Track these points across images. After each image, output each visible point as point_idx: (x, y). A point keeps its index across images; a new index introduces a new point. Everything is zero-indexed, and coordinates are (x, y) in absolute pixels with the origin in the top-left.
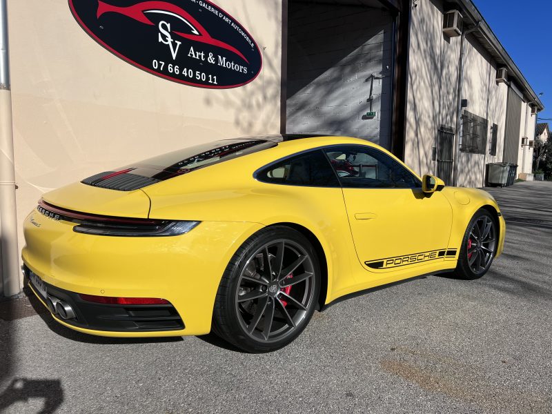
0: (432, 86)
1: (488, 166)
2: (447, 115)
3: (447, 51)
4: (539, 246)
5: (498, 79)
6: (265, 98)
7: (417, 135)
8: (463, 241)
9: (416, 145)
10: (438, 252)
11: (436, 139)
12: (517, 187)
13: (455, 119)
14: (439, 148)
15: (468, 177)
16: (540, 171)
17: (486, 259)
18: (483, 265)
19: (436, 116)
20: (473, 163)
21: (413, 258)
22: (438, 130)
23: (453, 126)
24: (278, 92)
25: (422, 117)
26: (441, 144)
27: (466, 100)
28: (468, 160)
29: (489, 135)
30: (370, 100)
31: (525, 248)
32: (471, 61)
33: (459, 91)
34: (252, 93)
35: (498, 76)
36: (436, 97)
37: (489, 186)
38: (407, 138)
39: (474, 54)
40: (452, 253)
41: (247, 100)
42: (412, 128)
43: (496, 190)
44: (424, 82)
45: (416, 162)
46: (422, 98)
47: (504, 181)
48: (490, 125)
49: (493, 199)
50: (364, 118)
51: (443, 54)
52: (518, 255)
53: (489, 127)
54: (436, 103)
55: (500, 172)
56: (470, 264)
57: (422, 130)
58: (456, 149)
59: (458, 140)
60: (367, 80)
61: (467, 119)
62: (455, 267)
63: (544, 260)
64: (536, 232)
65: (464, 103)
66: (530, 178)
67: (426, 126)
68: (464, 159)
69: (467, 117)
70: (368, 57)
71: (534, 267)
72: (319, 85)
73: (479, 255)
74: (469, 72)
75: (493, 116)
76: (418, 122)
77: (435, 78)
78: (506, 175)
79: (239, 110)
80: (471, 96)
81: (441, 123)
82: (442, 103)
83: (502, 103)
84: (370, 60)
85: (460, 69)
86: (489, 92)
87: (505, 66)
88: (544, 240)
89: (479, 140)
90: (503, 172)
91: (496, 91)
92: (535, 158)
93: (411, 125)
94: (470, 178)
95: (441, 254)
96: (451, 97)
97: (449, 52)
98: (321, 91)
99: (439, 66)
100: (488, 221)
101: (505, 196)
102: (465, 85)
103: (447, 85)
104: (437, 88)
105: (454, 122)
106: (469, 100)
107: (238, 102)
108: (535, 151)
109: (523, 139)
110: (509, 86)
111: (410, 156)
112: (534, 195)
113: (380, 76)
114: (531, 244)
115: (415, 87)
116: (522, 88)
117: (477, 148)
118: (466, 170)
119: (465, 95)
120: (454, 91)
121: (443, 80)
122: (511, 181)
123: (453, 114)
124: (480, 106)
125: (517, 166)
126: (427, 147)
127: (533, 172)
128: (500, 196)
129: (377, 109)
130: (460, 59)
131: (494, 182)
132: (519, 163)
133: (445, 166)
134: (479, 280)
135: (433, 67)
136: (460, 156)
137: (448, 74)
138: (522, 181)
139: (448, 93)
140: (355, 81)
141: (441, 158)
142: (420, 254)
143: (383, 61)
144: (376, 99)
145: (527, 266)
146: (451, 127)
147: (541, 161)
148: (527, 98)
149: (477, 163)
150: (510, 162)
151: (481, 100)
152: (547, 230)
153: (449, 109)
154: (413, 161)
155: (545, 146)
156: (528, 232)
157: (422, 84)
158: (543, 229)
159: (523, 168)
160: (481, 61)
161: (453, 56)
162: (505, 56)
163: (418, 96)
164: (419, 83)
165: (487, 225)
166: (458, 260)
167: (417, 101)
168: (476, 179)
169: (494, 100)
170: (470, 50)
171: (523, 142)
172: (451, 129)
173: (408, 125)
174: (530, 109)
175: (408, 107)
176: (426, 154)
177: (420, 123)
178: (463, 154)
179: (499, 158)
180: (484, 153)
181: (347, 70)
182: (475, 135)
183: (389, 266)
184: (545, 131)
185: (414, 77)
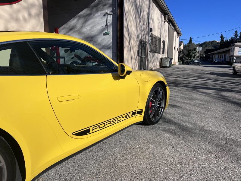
0: (136, 20)
1: (161, 59)
2: (143, 35)
3: (143, 4)
4: (184, 98)
5: (165, 20)
6: (30, 15)
7: (130, 44)
8: (146, 104)
9: (129, 49)
10: (131, 113)
11: (139, 46)
12: (172, 68)
13: (147, 37)
14: (140, 51)
15: (153, 64)
16: (181, 61)
17: (160, 112)
18: (158, 115)
19: (139, 35)
20: (155, 58)
21: (114, 121)
22: (140, 42)
23: (146, 40)
24: (40, 12)
25: (132, 35)
26: (141, 49)
27: (152, 29)
28: (153, 56)
29: (162, 45)
30: (106, 25)
31: (179, 100)
32: (153, 10)
33: (148, 24)
34: (19, 11)
35: (165, 19)
36: (138, 26)
37: (162, 68)
38: (125, 45)
39: (154, 7)
40: (140, 112)
41: (15, 15)
42: (127, 40)
43: (165, 69)
44: (132, 18)
45: (130, 57)
46: (131, 26)
47: (168, 65)
48: (162, 41)
49: (163, 76)
50: (104, 34)
51: (141, 5)
52: (176, 104)
53: (162, 42)
54: (138, 29)
55: (166, 62)
56: (151, 116)
57: (132, 41)
58: (148, 51)
59: (149, 47)
60: (105, 15)
61: (153, 37)
62: (142, 120)
63: (188, 107)
64: (182, 90)
65: (151, 30)
66: (177, 64)
67: (134, 40)
68: (151, 56)
69: (152, 36)
70: (104, 3)
71: (184, 112)
72: (80, 17)
73: (156, 110)
74: (153, 16)
75: (163, 37)
76: (130, 37)
77: (137, 17)
78: (168, 63)
79: (7, 21)
80: (154, 27)
81: (141, 39)
82: (141, 29)
83: (166, 31)
84: (105, 5)
85: (149, 14)
86: (161, 26)
87: (167, 14)
88: (186, 94)
89: (157, 47)
90: (167, 61)
91: (164, 25)
92: (179, 55)
93: (126, 39)
94: (154, 64)
95: (134, 114)
96: (145, 27)
97: (143, 5)
98: (82, 20)
99: (139, 11)
100: (161, 90)
101: (168, 72)
102: (151, 22)
103: (143, 21)
104: (138, 21)
105: (146, 39)
106: (153, 29)
107: (6, 16)
108: (179, 53)
109: (175, 47)
110: (169, 24)
111: (127, 54)
112: (180, 71)
113: (111, 13)
114: (180, 97)
115: (128, 20)
116: (174, 26)
117: (157, 51)
118: (152, 61)
119: (151, 26)
120: (147, 24)
121: (141, 18)
122: (170, 65)
123: (146, 35)
124: (158, 32)
125: (172, 59)
126: (135, 50)
127: (178, 61)
128: (167, 72)
129: (110, 30)
130: (149, 9)
131: (164, 66)
132: (173, 57)
133: (143, 59)
134: (156, 125)
135: (136, 11)
136: (149, 54)
137: (143, 15)
138: (174, 65)
139: (144, 24)
140: (99, 16)
141: (141, 55)
142: (119, 117)
143: (112, 6)
144: (110, 25)
145: (180, 111)
146: (145, 41)
147: (181, 57)
148: (176, 30)
149: (157, 58)
150: (170, 57)
151: (158, 29)
152: (187, 88)
153: (144, 32)
154: (128, 57)
155: (183, 51)
156: (179, 90)
157: (131, 18)
158: (185, 88)
159: (175, 60)
160: (158, 12)
161: (146, 7)
162: (167, 10)
163: (129, 24)
164: (130, 18)
165: (160, 92)
166: (144, 116)
167: (129, 27)
168: (157, 65)
169: (163, 30)
170: (153, 6)
171: (174, 49)
172: (145, 42)
173: (125, 39)
174: (177, 35)
175: (125, 30)
176: (134, 53)
177: (131, 38)
178: (151, 53)
179: (165, 55)
180: (160, 53)
181: (94, 10)
182: (156, 45)
183: (94, 131)
184: (182, 44)
185: (127, 15)
